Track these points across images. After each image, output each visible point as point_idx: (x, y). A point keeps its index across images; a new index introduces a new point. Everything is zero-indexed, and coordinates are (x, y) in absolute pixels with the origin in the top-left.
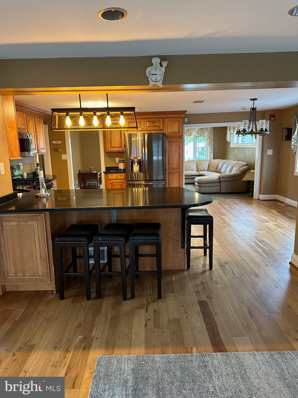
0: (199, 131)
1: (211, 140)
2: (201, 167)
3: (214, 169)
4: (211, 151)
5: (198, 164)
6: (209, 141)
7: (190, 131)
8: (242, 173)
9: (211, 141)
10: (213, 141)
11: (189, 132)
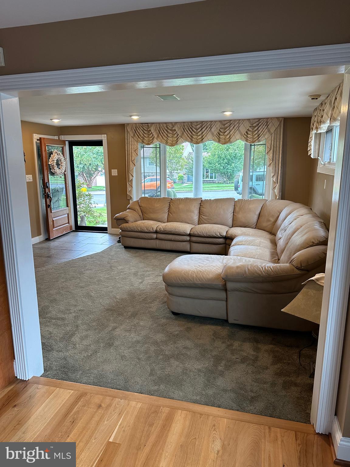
0: (249, 132)
1: (278, 153)
2: (241, 217)
3: (269, 223)
4: (274, 179)
5: (237, 209)
6: (271, 155)
7: (228, 132)
8: (298, 272)
9: (277, 156)
10: (280, 157)
11: (226, 134)
